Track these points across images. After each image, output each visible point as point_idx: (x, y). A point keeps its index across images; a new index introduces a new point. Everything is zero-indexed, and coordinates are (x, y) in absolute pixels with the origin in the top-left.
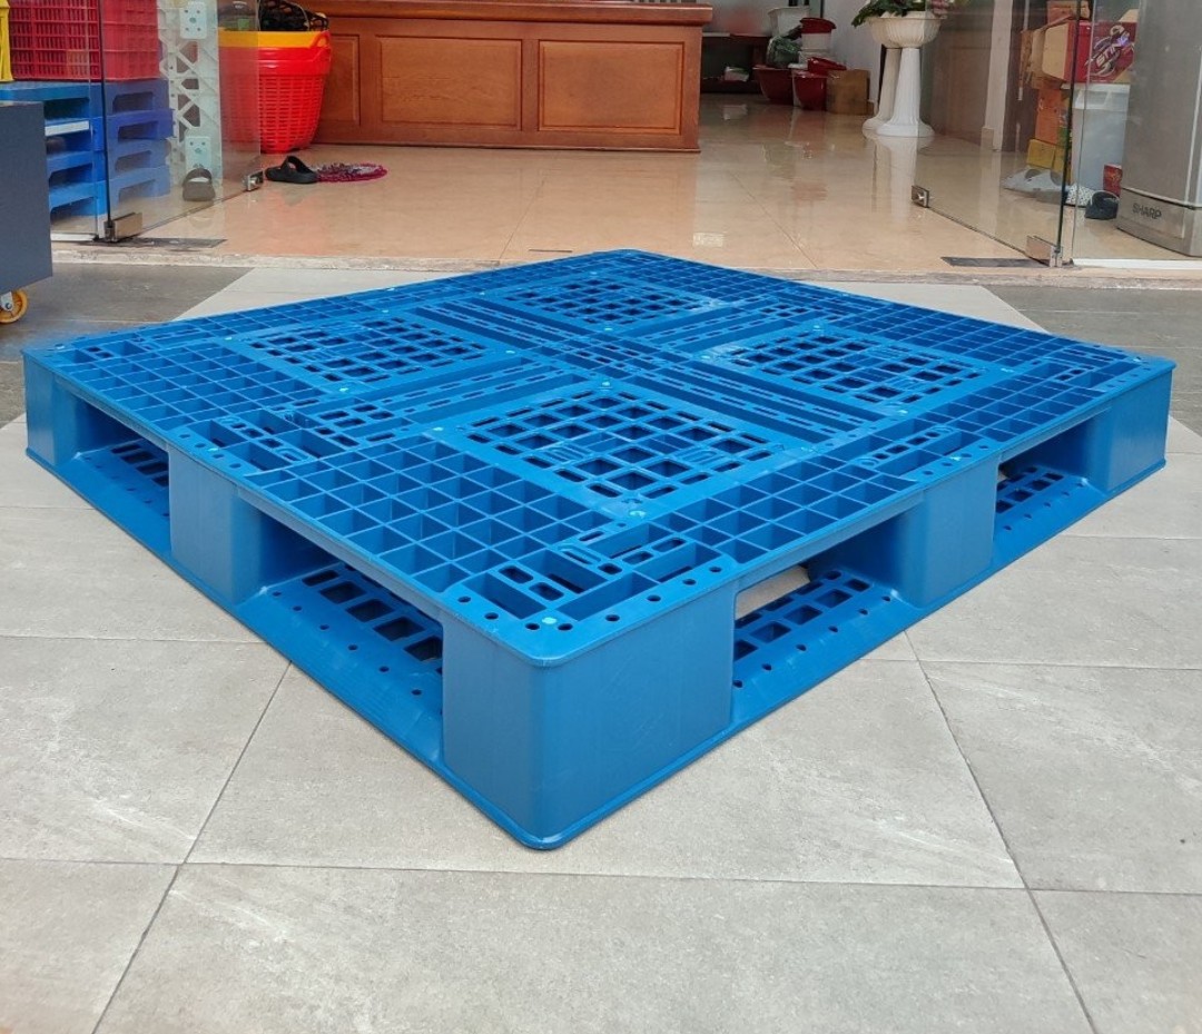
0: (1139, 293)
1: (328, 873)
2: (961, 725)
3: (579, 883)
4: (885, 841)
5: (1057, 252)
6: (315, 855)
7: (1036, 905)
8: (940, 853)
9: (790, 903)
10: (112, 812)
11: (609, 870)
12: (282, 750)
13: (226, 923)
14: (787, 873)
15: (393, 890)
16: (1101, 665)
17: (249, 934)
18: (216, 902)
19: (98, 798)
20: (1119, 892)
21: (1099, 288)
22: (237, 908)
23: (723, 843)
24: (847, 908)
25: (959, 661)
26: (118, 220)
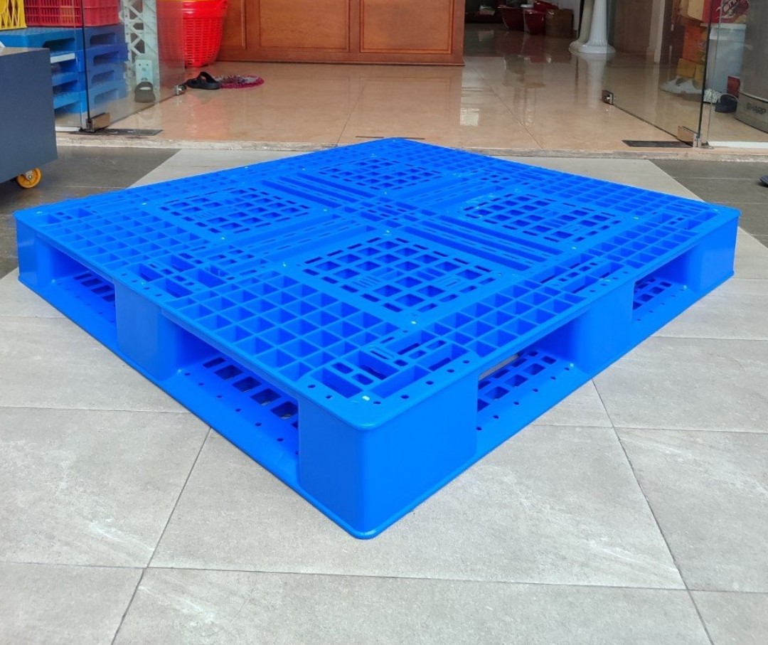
0: (750, 165)
1: (238, 575)
2: (642, 473)
3: (399, 583)
4: (595, 555)
5: (698, 137)
6: (230, 562)
7: (693, 601)
8: (631, 564)
9: (535, 598)
10: (101, 531)
11: (418, 575)
12: (207, 488)
13: (175, 610)
14: (532, 577)
15: (280, 587)
16: (733, 431)
17: (191, 617)
18: (168, 595)
19: (92, 521)
20: (747, 593)
21: (725, 162)
22: (182, 599)
23: (490, 555)
24: (571, 603)
25: (640, 427)
26: (95, 118)
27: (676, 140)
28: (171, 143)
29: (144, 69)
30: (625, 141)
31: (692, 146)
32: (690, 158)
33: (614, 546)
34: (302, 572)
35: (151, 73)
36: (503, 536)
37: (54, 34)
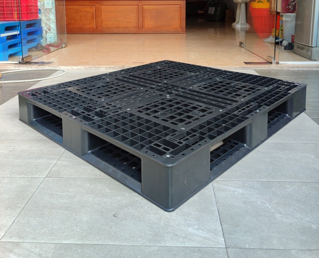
0: (296, 71)
1: (36, 245)
2: (219, 199)
3: (104, 247)
4: (190, 234)
5: (274, 60)
6: (34, 239)
7: (227, 252)
8: (204, 237)
9: (160, 252)
11: (112, 243)
12: (33, 208)
14: (161, 244)
15: (52, 249)
16: (262, 180)
18: (5, 253)
20: (251, 249)
21: (285, 70)
22: (10, 255)
23: (146, 235)
24: (175, 254)
25: (222, 180)
26: (25, 57)
27: (266, 62)
28: (56, 67)
29: (50, 38)
30: (245, 63)
31: (272, 64)
32: (271, 69)
33: (199, 230)
34: (64, 243)
35: (53, 39)
36: (153, 226)
37: (10, 23)
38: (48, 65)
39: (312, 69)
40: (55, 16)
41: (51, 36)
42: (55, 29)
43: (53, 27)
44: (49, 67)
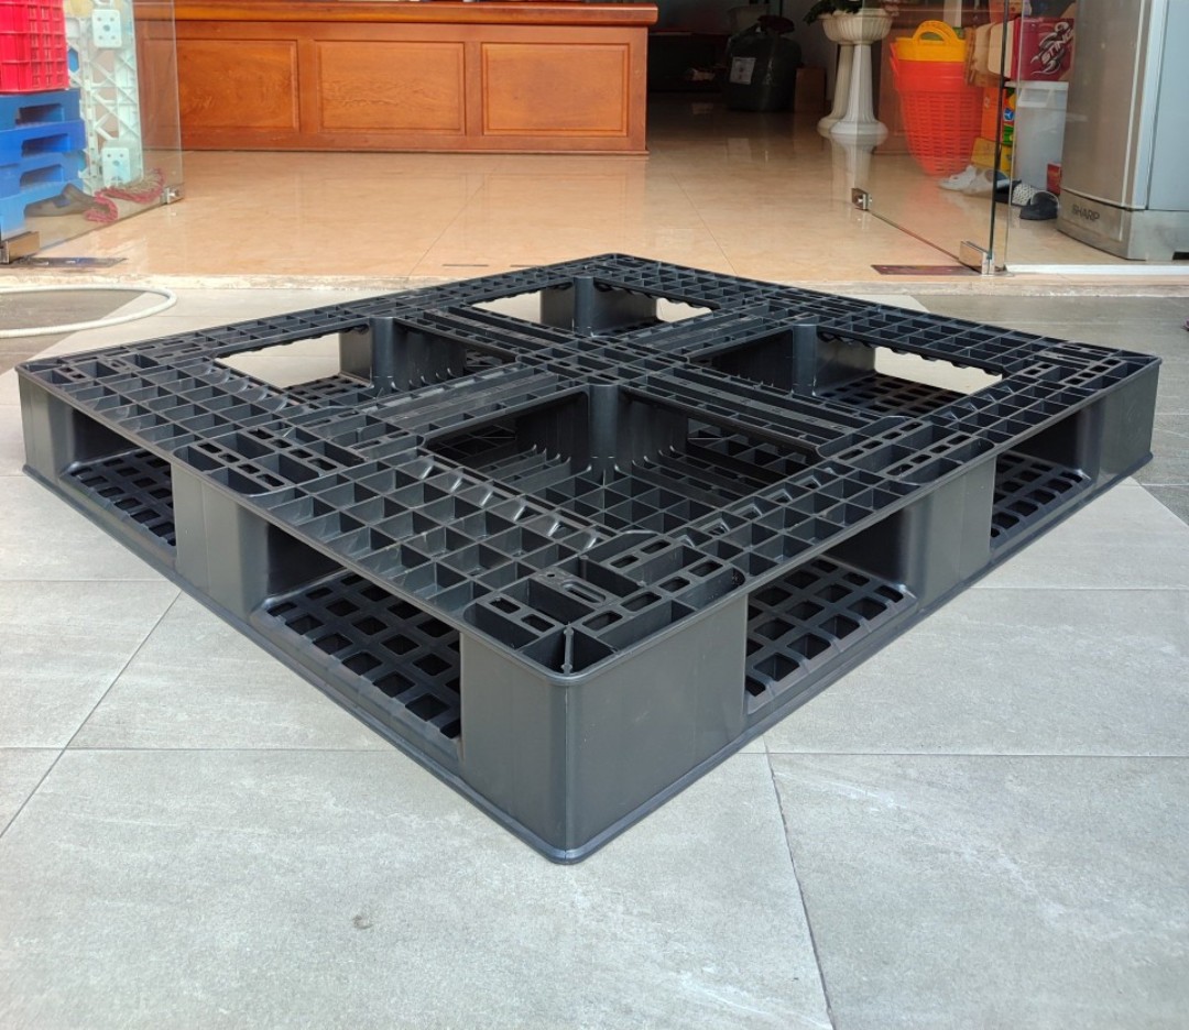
0: (1072, 301)
4: (686, 1002)
5: (989, 258)
21: (1032, 296)
26: (9, 240)
27: (958, 264)
28: (135, 279)
29: (116, 163)
30: (875, 267)
31: (980, 273)
32: (976, 291)
33: (725, 983)
35: (128, 168)
38: (103, 271)
39: (1131, 292)
40: (136, 76)
41: (122, 156)
42: (137, 131)
43: (126, 121)
44: (108, 280)
